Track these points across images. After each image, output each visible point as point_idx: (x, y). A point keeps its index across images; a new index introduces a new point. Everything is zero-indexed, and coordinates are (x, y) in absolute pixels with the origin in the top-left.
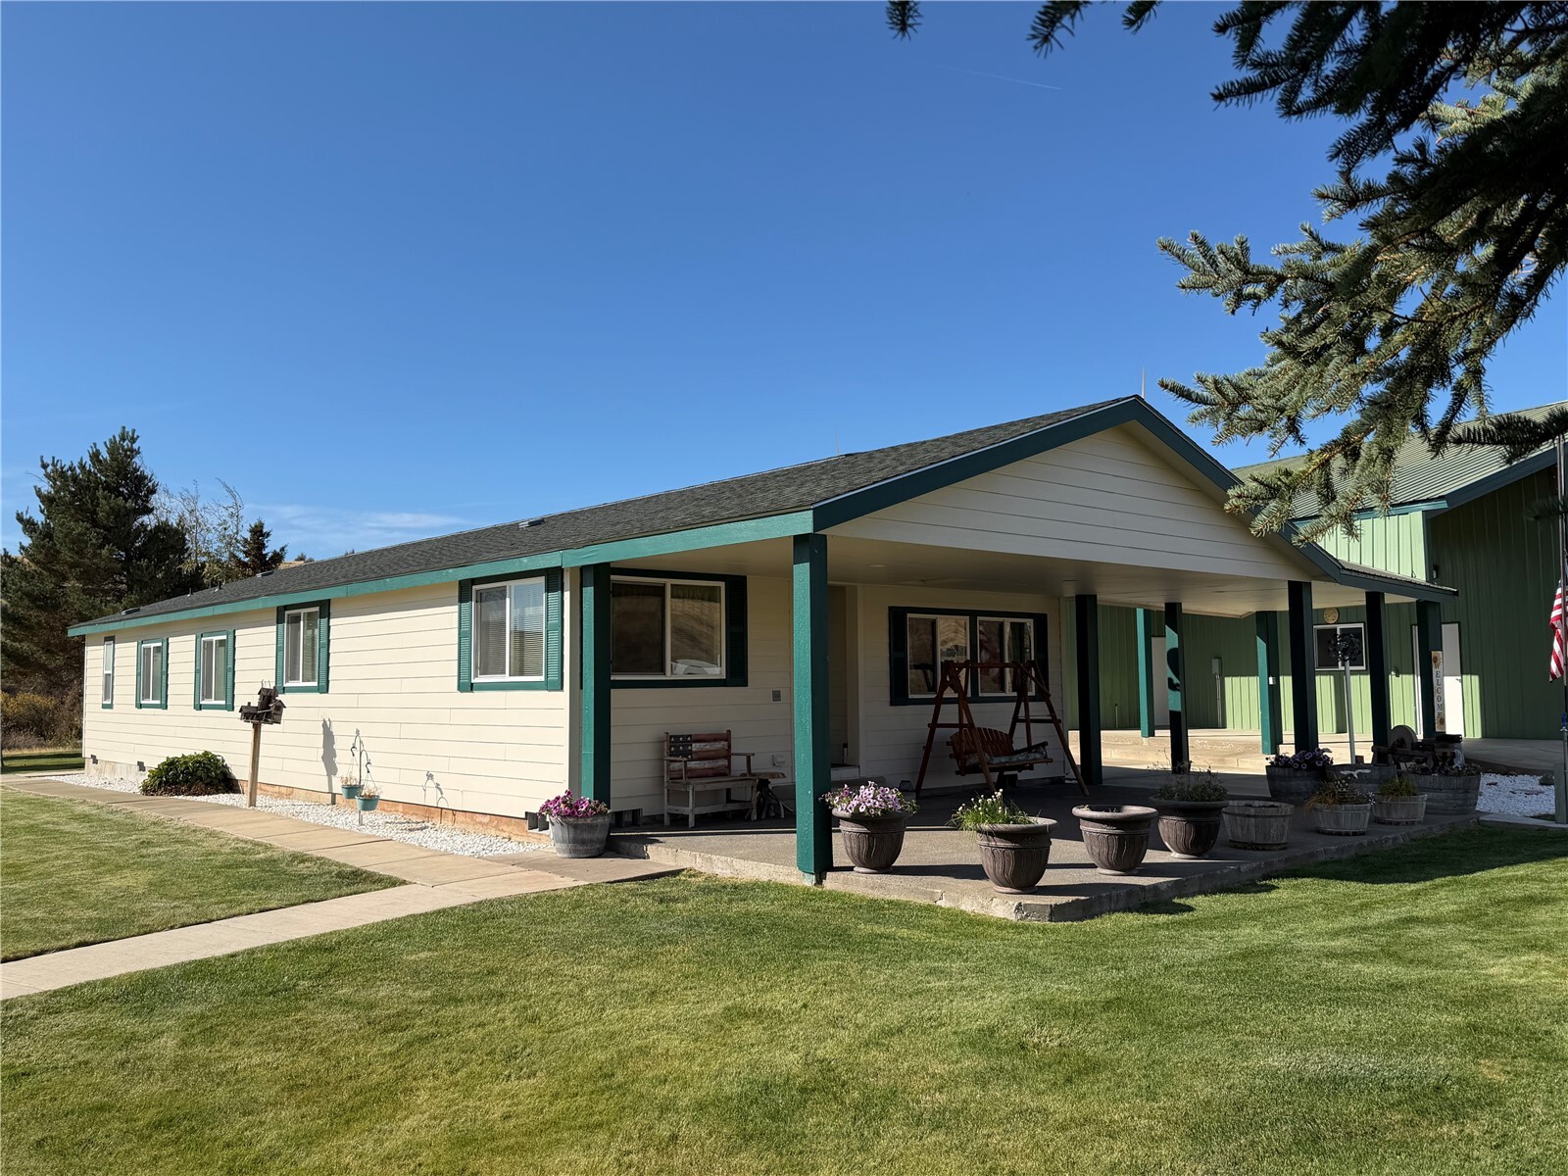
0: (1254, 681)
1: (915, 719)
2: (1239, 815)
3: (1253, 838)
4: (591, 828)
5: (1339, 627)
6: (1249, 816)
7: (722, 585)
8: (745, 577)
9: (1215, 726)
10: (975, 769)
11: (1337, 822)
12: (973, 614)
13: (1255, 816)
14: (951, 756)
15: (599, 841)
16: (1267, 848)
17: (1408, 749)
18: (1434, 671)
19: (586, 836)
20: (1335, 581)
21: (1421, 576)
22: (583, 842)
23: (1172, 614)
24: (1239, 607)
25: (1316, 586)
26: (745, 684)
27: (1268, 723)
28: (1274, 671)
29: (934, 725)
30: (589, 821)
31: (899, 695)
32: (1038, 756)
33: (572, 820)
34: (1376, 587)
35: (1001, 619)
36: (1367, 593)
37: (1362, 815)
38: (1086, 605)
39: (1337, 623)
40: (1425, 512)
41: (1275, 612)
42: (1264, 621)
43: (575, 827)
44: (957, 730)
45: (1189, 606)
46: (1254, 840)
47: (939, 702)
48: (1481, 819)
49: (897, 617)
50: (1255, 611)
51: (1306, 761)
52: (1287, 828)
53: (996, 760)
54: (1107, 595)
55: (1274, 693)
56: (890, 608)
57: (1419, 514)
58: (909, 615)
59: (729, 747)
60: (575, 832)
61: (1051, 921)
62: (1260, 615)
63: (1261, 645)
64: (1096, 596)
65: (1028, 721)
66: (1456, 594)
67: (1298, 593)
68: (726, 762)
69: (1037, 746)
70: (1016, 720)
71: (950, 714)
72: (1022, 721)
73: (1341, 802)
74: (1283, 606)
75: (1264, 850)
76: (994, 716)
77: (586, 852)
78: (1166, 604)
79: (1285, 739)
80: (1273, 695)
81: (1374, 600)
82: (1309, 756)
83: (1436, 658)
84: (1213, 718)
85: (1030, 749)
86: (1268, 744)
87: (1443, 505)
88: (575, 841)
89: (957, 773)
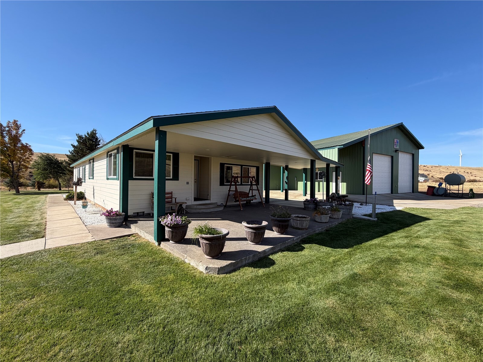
0: (302, 182)
1: (226, 189)
2: (295, 220)
3: (299, 226)
4: (115, 219)
5: (319, 172)
6: (298, 220)
7: (172, 155)
8: (179, 153)
9: (294, 190)
10: (238, 201)
11: (321, 219)
12: (242, 166)
13: (299, 220)
14: (233, 198)
15: (118, 223)
16: (302, 229)
17: (335, 198)
18: (338, 181)
19: (113, 222)
20: (322, 161)
21: (337, 161)
22: (113, 223)
23: (287, 168)
24: (300, 167)
25: (317, 161)
26: (178, 180)
27: (304, 190)
28: (306, 180)
29: (229, 191)
30: (114, 217)
31: (222, 184)
32: (253, 198)
33: (109, 217)
34: (329, 162)
35: (248, 167)
36: (327, 164)
37: (327, 218)
38: (268, 165)
39: (318, 171)
40: (338, 148)
41: (307, 168)
42: (305, 170)
43: (110, 219)
44: (235, 192)
45: (290, 166)
46: (299, 227)
47: (231, 185)
48: (353, 216)
49: (222, 165)
50: (303, 168)
51: (312, 201)
52: (308, 224)
53: (243, 199)
54: (272, 163)
55: (306, 184)
56: (220, 163)
57: (337, 148)
58: (225, 165)
59: (172, 196)
60: (110, 221)
61: (218, 274)
62: (304, 169)
63: (304, 175)
64: (270, 163)
65: (252, 190)
66: (343, 165)
67: (313, 163)
68: (171, 200)
69: (254, 196)
70: (250, 189)
71: (233, 188)
72: (251, 190)
73: (322, 214)
74: (309, 167)
75: (301, 230)
76: (245, 189)
77: (114, 226)
78: (286, 166)
79: (308, 193)
80: (306, 185)
81: (328, 165)
82: (313, 200)
83: (339, 178)
84: (295, 188)
85: (252, 196)
86: (304, 194)
87: (342, 146)
88: (110, 223)
89: (234, 202)
